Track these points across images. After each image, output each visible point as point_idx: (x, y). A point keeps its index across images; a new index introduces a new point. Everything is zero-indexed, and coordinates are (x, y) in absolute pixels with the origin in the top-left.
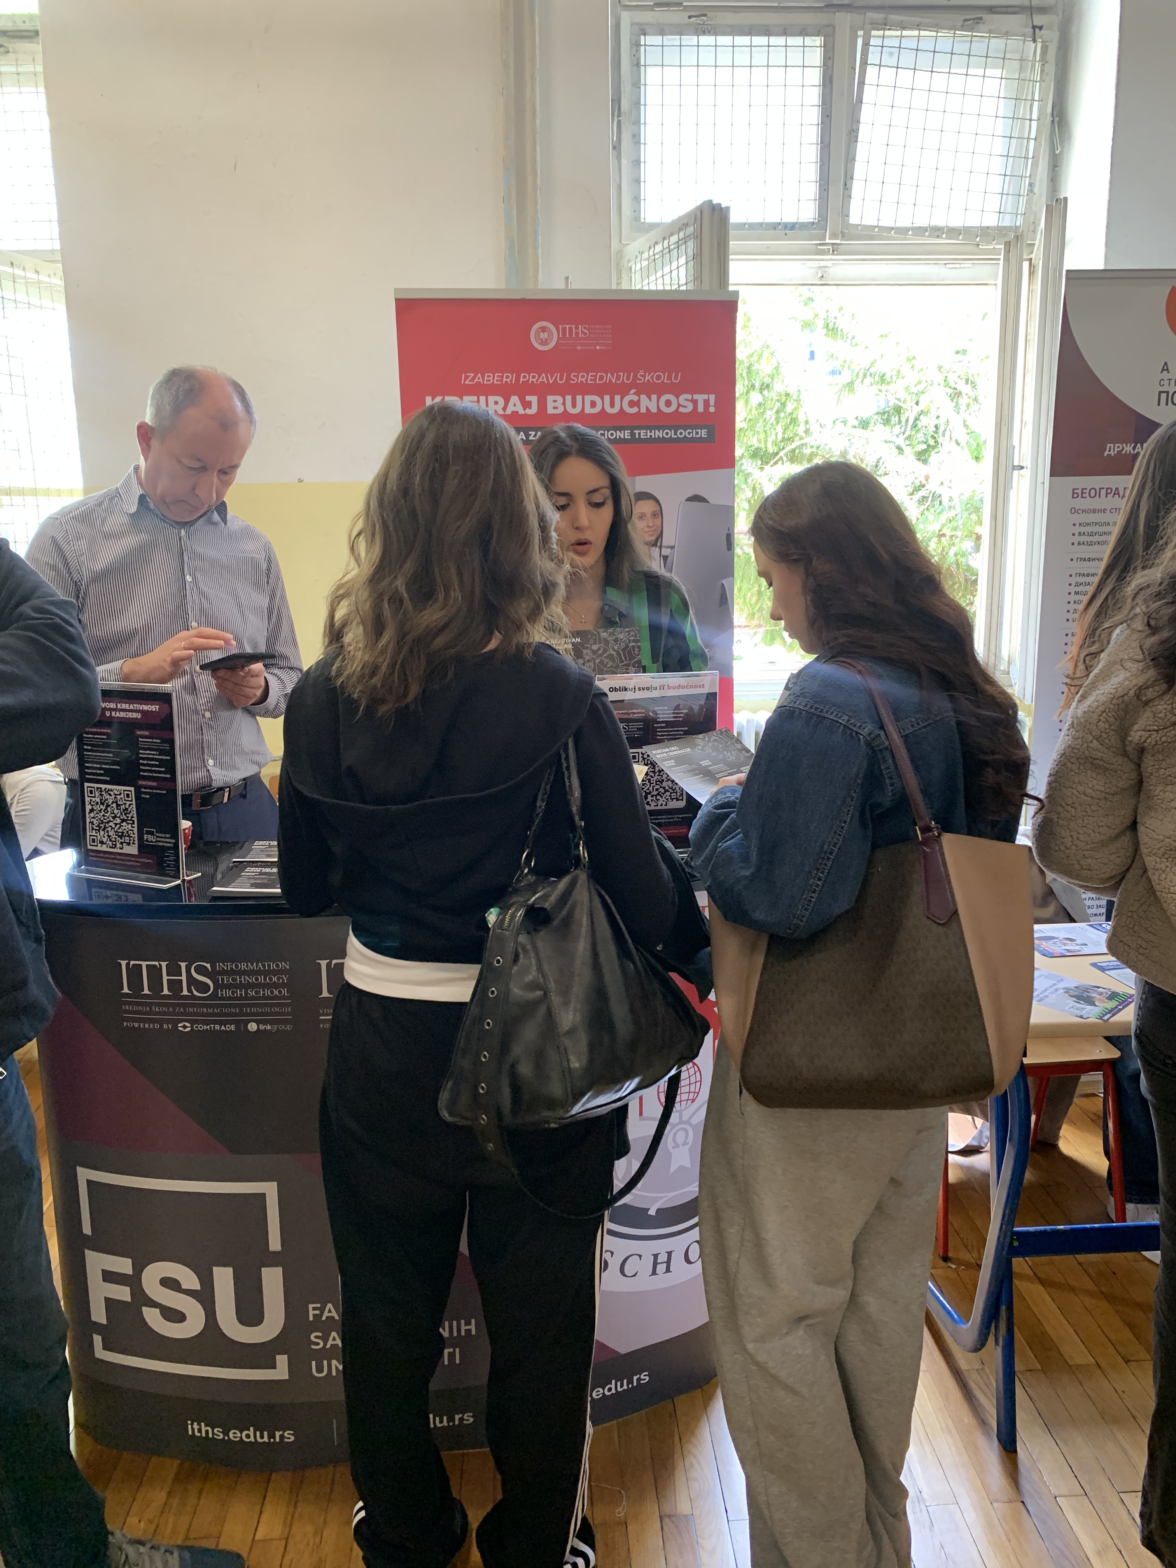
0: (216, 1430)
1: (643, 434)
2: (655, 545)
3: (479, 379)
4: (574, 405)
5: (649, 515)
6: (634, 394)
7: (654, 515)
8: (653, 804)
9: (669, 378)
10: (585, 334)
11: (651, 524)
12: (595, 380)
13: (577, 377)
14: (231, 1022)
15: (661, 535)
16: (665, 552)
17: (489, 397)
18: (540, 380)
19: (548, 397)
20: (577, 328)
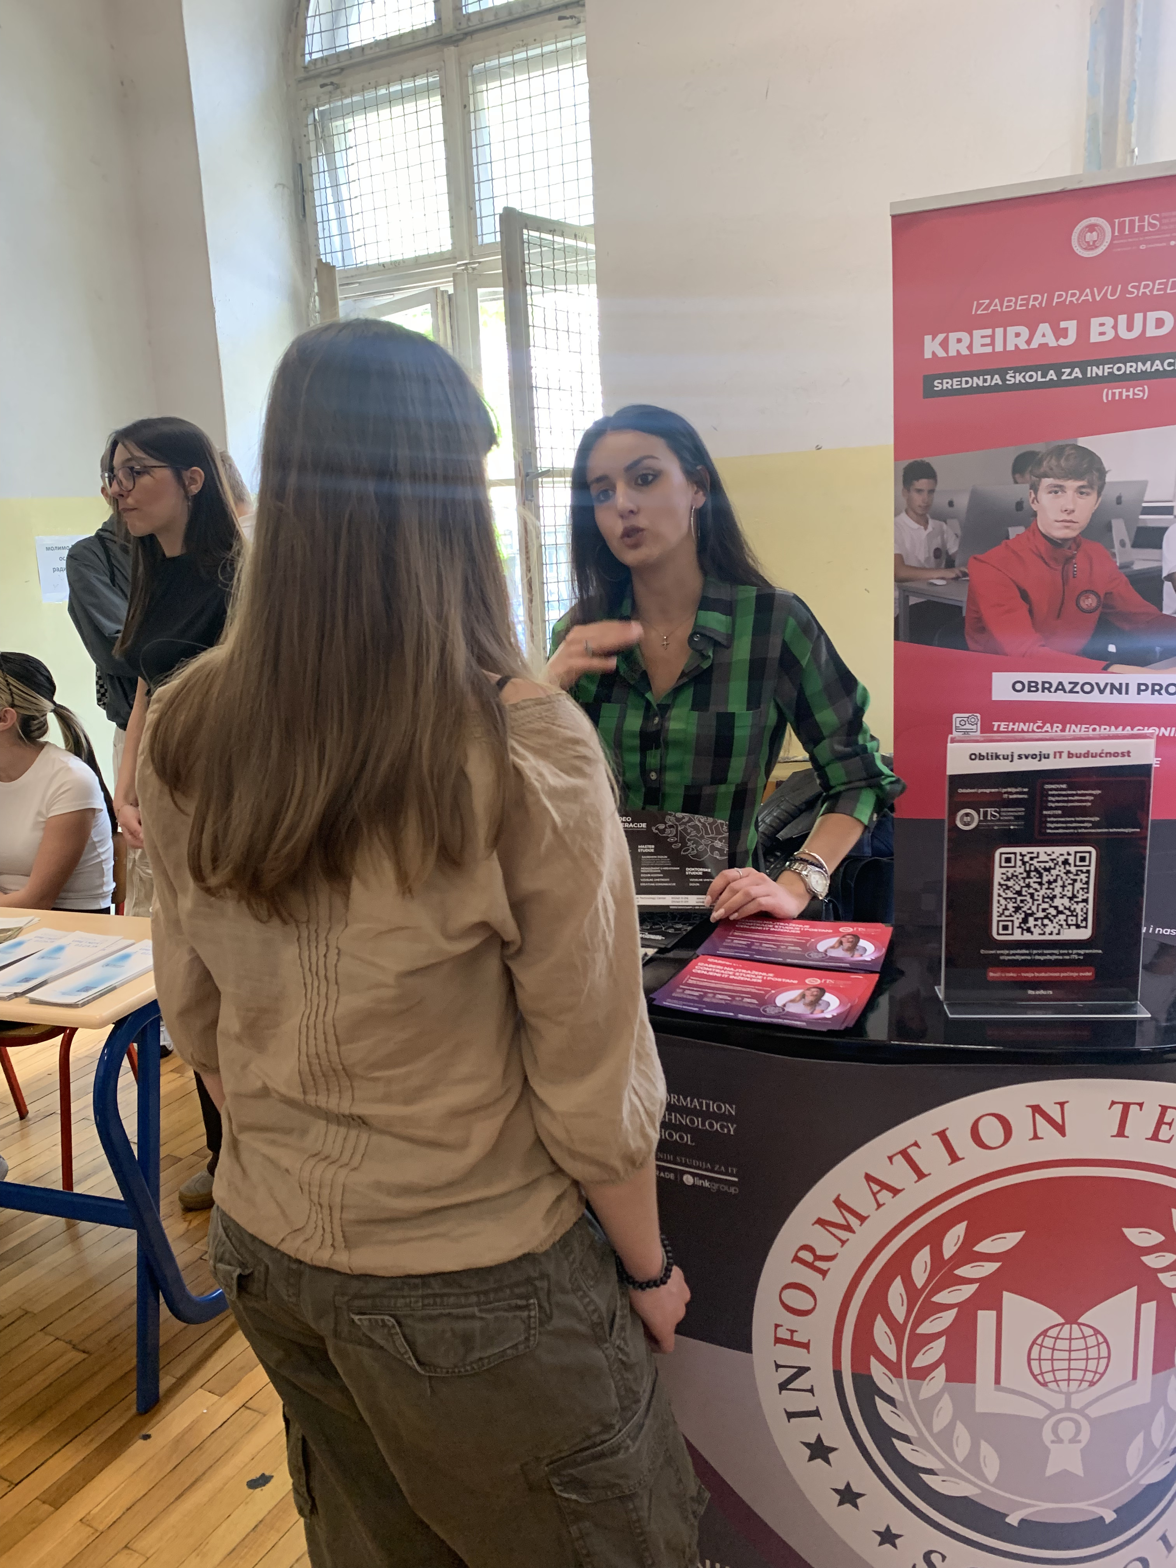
3: (996, 305)
4: (1130, 327)
10: (1153, 226)
12: (1165, 289)
13: (1138, 287)
18: (1083, 298)
19: (1093, 320)
20: (1142, 220)
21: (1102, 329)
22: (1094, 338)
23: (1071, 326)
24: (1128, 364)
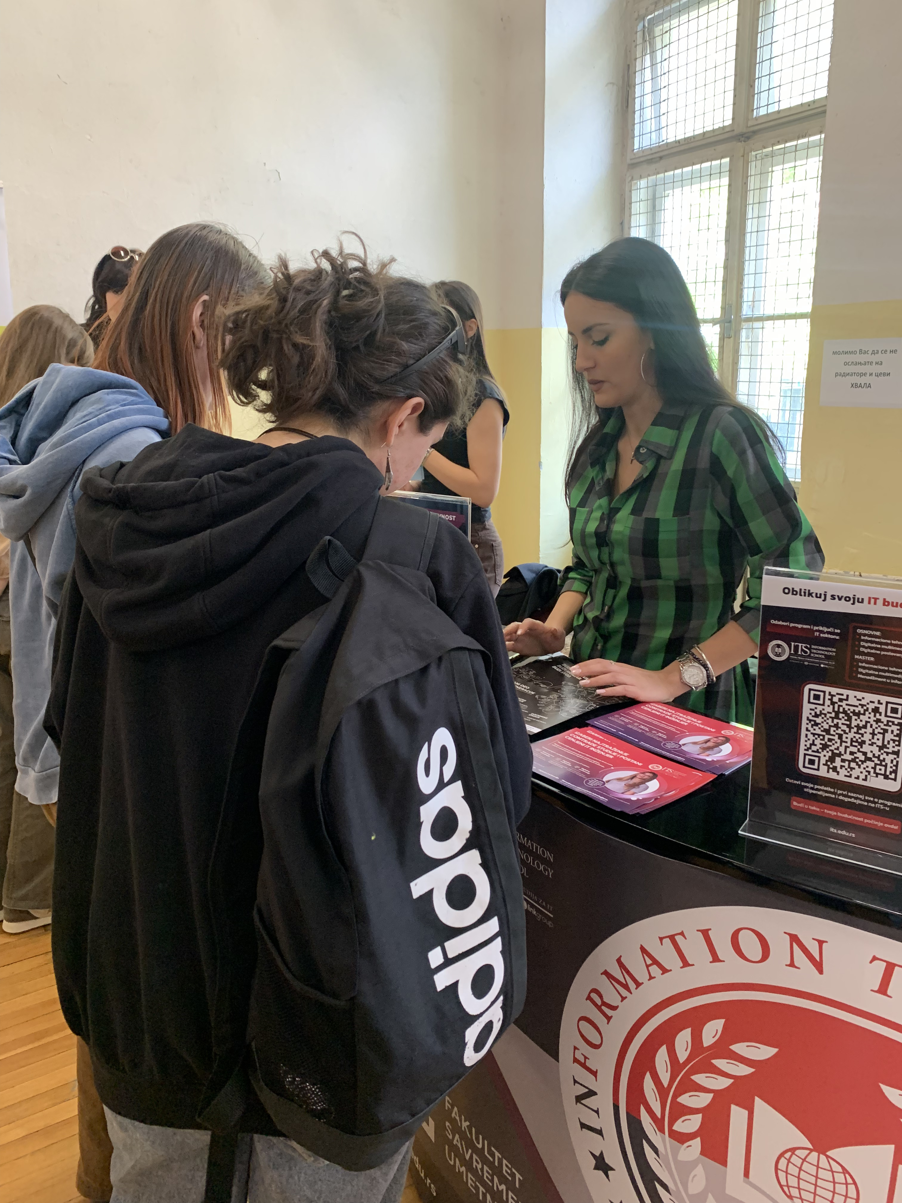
8: (843, 772)
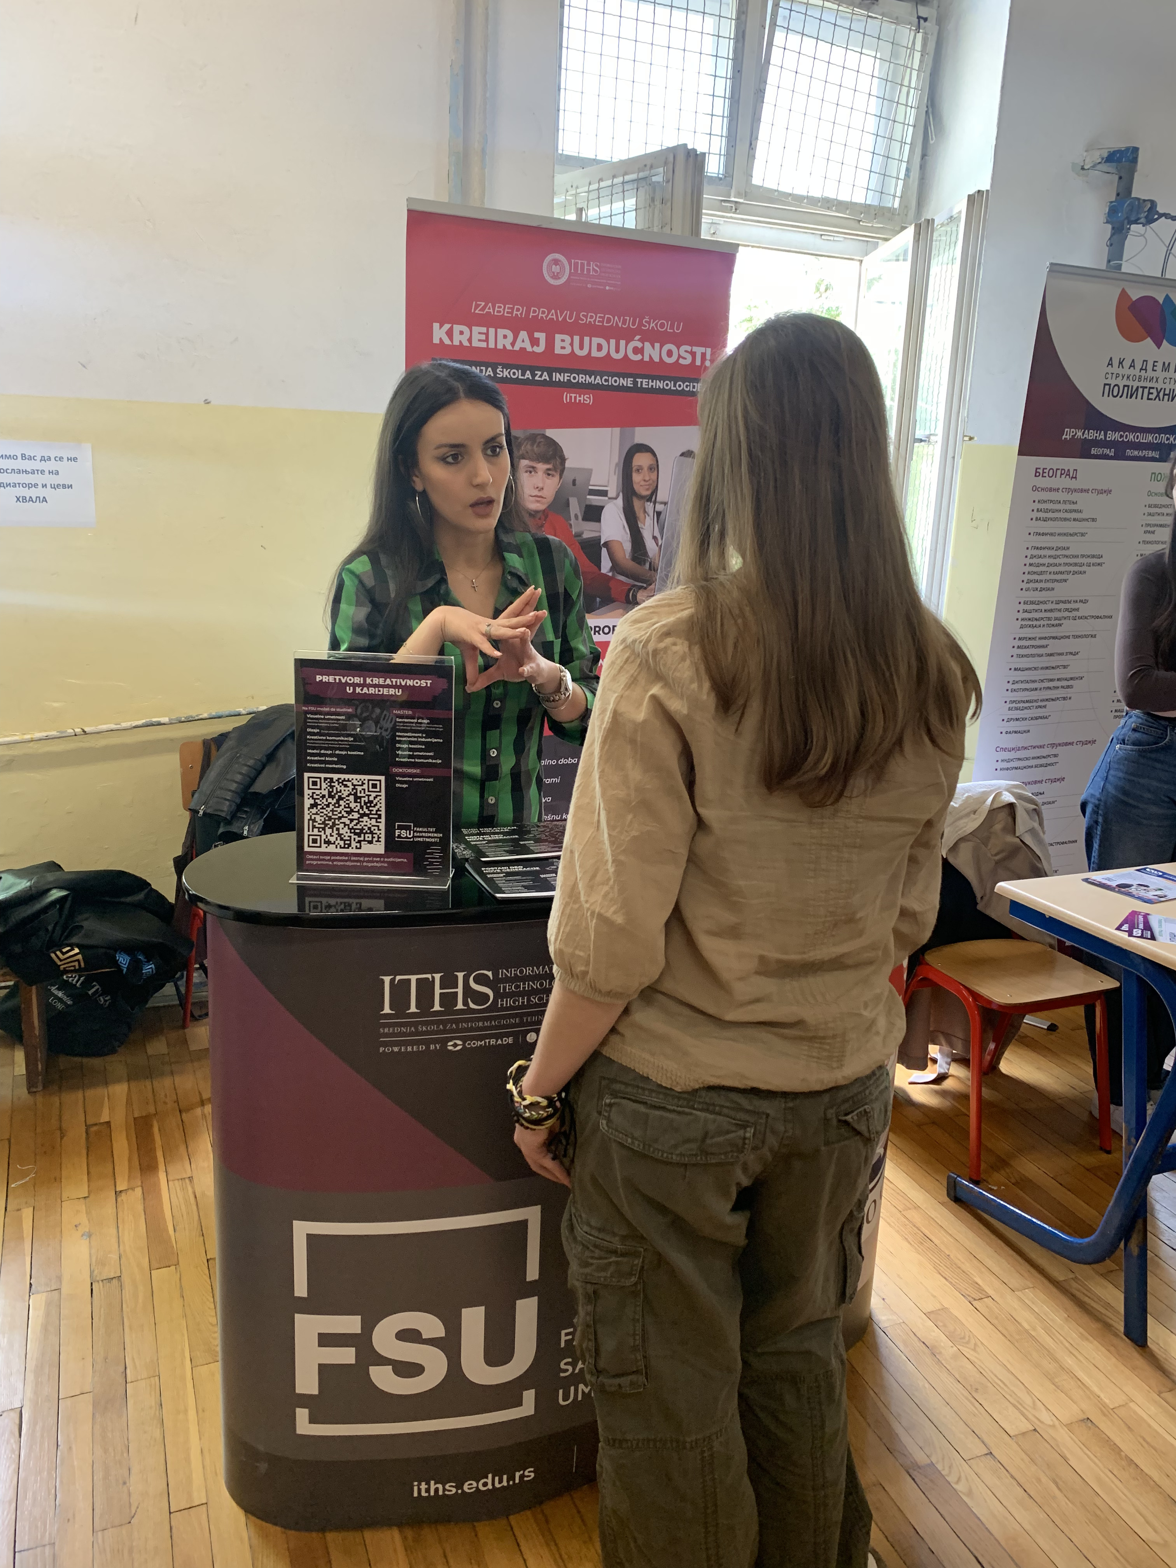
0: (447, 1487)
1: (644, 383)
2: (649, 500)
3: (489, 309)
4: (581, 347)
5: (646, 469)
6: (639, 340)
7: (651, 469)
9: (672, 327)
10: (596, 271)
11: (647, 478)
12: (603, 322)
13: (586, 317)
14: (508, 1035)
15: (655, 491)
16: (659, 507)
17: (499, 330)
18: (550, 316)
19: (557, 336)
20: (589, 265)
21: (563, 344)
22: (558, 351)
23: (541, 336)
24: (581, 376)
